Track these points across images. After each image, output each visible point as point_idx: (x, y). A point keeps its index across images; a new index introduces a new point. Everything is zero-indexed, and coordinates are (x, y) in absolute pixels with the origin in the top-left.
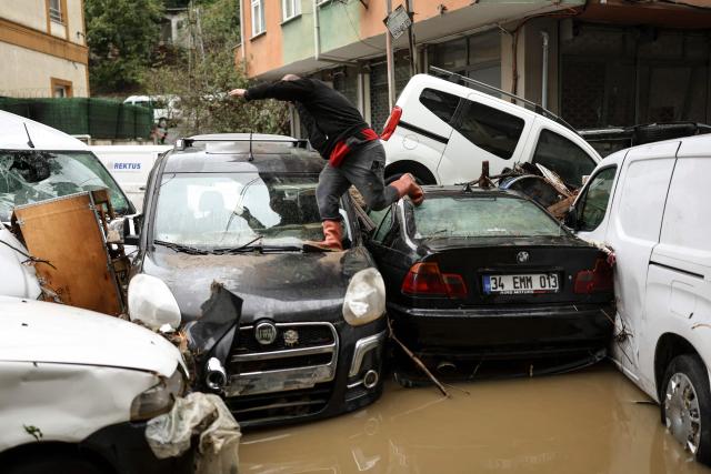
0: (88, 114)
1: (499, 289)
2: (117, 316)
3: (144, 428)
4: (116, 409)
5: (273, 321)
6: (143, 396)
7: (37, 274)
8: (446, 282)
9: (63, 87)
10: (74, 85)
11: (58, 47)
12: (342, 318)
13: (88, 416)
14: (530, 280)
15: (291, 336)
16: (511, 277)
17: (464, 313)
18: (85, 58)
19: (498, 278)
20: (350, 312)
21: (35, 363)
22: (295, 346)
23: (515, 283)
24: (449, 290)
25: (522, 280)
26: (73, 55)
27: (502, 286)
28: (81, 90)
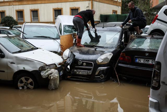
0: (117, 18)
1: (139, 62)
3: (41, 72)
5: (82, 60)
8: (126, 58)
9: (115, 12)
12: (96, 62)
14: (149, 61)
15: (84, 64)
16: (143, 59)
17: (128, 66)
18: (121, 5)
19: (140, 59)
20: (98, 61)
21: (27, 58)
22: (85, 66)
23: (144, 61)
24: (127, 60)
25: (146, 60)
26: (118, 5)
27: (140, 61)
28: (119, 13)
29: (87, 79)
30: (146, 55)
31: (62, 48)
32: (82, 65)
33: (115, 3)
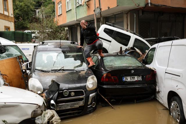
0: (14, 35)
1: (127, 80)
2: (26, 89)
4: (27, 115)
5: (68, 90)
6: (34, 111)
7: (3, 78)
8: (113, 78)
9: (8, 28)
10: (11, 28)
11: (6, 18)
12: (86, 89)
13: (19, 117)
14: (134, 78)
15: (73, 94)
16: (129, 77)
17: (118, 86)
18: (13, 21)
19: (126, 77)
20: (88, 87)
21: (5, 103)
22: (74, 96)
23: (131, 78)
24: (113, 80)
25: (132, 78)
26: (10, 20)
27: (127, 79)
28: (12, 29)
29: (78, 113)
30: (132, 72)
31: (6, 78)
32: (69, 96)
33: (6, 19)
